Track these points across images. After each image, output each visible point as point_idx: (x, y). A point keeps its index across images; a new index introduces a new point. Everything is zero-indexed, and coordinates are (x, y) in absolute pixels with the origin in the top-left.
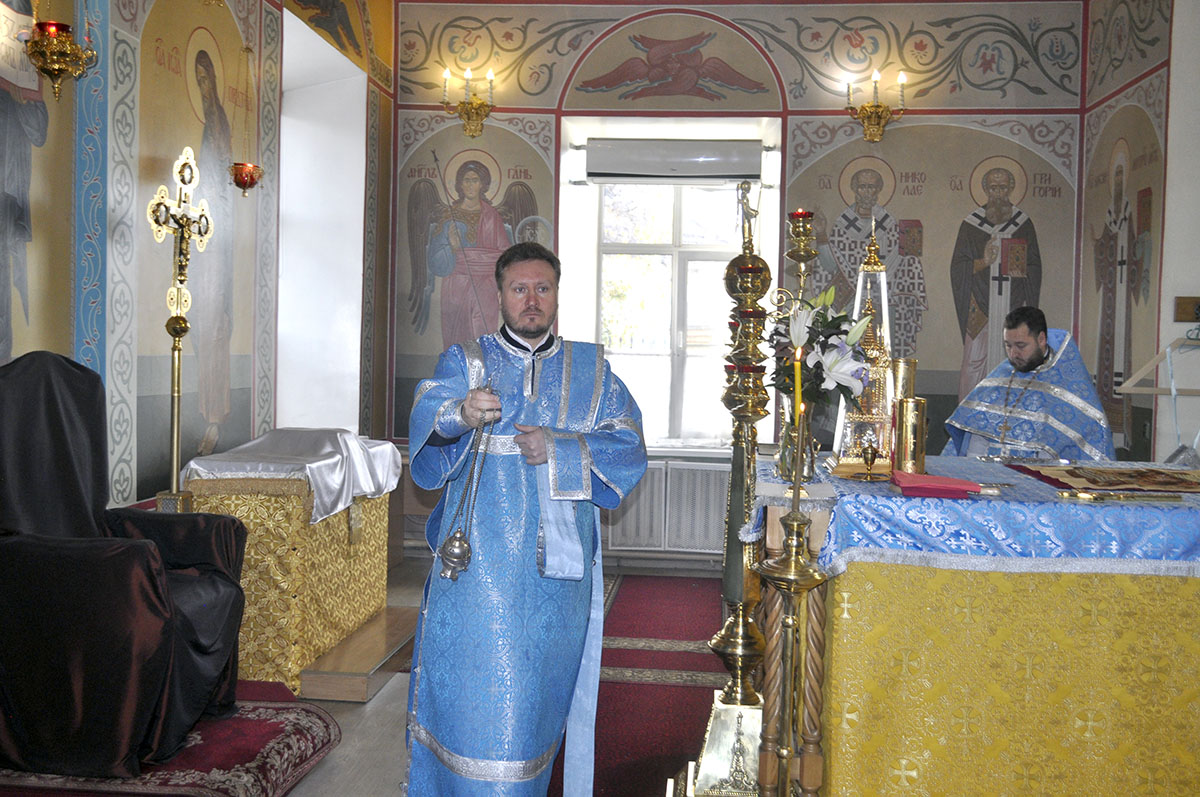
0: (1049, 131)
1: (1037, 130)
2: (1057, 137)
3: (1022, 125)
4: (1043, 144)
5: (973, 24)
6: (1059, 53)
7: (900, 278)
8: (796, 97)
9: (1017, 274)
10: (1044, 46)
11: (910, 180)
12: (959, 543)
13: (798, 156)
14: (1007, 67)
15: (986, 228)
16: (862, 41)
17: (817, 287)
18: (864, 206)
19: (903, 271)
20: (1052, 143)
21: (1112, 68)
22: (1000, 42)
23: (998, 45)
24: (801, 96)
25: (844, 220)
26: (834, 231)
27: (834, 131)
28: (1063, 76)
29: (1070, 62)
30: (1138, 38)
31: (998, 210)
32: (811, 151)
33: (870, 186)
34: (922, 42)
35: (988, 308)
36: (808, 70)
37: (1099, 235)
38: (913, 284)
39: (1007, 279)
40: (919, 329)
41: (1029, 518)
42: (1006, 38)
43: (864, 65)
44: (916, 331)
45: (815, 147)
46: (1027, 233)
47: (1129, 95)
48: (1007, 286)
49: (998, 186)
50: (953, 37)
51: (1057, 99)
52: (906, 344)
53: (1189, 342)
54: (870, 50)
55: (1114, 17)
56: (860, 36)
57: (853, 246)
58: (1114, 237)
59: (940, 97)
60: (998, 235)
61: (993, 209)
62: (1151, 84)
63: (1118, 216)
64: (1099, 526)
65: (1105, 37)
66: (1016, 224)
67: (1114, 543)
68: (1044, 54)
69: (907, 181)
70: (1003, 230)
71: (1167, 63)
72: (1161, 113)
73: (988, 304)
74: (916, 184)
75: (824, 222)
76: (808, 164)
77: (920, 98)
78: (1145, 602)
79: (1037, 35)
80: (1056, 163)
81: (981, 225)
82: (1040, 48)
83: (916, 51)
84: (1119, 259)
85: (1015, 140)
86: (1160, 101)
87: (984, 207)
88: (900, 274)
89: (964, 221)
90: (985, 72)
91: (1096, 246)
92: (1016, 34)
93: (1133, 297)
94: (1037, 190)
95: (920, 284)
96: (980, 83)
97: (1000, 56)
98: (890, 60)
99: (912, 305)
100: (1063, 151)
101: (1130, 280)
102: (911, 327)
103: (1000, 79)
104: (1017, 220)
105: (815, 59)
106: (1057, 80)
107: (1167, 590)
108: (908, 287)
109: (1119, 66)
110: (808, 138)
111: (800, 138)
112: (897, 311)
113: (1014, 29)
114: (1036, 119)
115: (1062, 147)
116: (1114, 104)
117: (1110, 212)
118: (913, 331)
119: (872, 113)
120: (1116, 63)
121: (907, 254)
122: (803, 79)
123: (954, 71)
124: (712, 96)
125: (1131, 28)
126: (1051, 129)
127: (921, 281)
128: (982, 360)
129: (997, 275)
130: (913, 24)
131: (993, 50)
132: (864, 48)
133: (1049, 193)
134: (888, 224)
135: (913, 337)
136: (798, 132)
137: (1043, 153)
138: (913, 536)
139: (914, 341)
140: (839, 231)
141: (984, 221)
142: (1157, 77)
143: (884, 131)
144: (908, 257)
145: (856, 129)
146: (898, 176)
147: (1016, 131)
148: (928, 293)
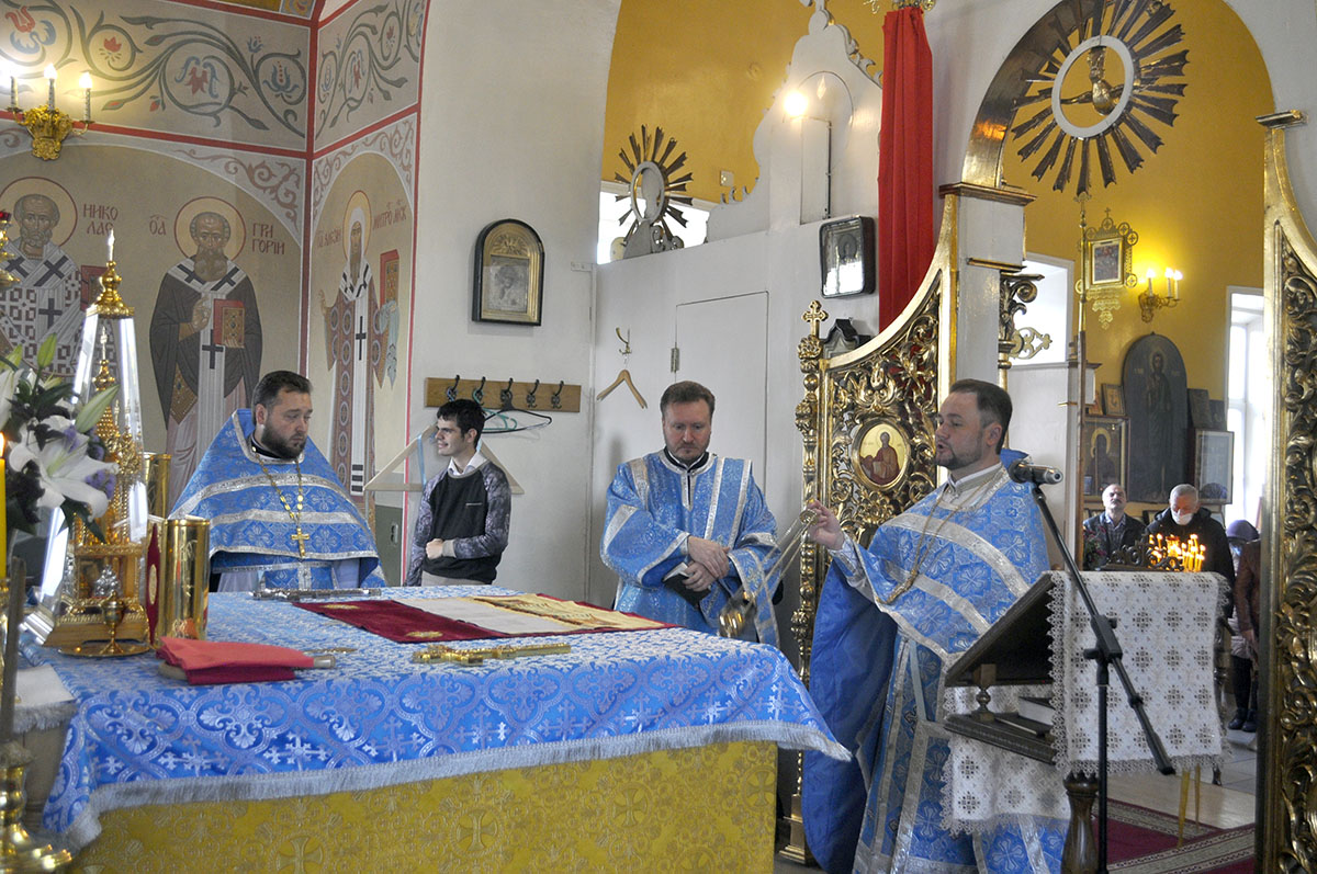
0: (271, 175)
1: (257, 172)
2: (281, 183)
3: (242, 164)
4: (265, 189)
5: (179, 31)
6: (283, 84)
9: (232, 344)
10: (265, 72)
12: (283, 754)
14: (222, 91)
15: (195, 285)
16: (32, 24)
20: (274, 189)
22: (213, 57)
28: (287, 112)
29: (296, 95)
30: (381, 77)
31: (209, 262)
33: (42, 218)
34: (114, 39)
35: (197, 383)
37: (331, 302)
39: (221, 350)
41: (387, 702)
42: (223, 56)
43: (35, 57)
46: (244, 295)
47: (368, 143)
48: (220, 357)
50: (155, 41)
51: (280, 137)
54: (43, 39)
56: (29, 17)
58: (351, 306)
60: (210, 295)
62: (397, 131)
63: (355, 282)
64: (482, 702)
66: (232, 283)
67: (502, 725)
68: (265, 81)
69: (92, 215)
70: (216, 288)
71: (417, 109)
72: (410, 166)
73: (197, 378)
74: (105, 221)
77: (108, 111)
78: (541, 803)
79: (257, 57)
80: (279, 213)
81: (188, 280)
82: (261, 74)
83: (106, 51)
84: (357, 331)
85: (232, 180)
86: (409, 151)
89: (167, 274)
90: (194, 91)
92: (232, 52)
94: (257, 243)
96: (191, 104)
97: (214, 76)
100: (288, 200)
103: (211, 104)
106: (282, 116)
107: (566, 783)
109: (357, 107)
113: (229, 44)
114: (255, 158)
115: (286, 195)
116: (350, 151)
117: (345, 277)
119: (44, 121)
123: (156, 84)
128: (190, 449)
129: (209, 344)
130: (102, 15)
131: (205, 66)
132: (37, 35)
133: (271, 249)
137: (264, 200)
138: (211, 753)
141: (192, 276)
142: (405, 123)
143: (61, 147)
145: (21, 139)
147: (232, 169)
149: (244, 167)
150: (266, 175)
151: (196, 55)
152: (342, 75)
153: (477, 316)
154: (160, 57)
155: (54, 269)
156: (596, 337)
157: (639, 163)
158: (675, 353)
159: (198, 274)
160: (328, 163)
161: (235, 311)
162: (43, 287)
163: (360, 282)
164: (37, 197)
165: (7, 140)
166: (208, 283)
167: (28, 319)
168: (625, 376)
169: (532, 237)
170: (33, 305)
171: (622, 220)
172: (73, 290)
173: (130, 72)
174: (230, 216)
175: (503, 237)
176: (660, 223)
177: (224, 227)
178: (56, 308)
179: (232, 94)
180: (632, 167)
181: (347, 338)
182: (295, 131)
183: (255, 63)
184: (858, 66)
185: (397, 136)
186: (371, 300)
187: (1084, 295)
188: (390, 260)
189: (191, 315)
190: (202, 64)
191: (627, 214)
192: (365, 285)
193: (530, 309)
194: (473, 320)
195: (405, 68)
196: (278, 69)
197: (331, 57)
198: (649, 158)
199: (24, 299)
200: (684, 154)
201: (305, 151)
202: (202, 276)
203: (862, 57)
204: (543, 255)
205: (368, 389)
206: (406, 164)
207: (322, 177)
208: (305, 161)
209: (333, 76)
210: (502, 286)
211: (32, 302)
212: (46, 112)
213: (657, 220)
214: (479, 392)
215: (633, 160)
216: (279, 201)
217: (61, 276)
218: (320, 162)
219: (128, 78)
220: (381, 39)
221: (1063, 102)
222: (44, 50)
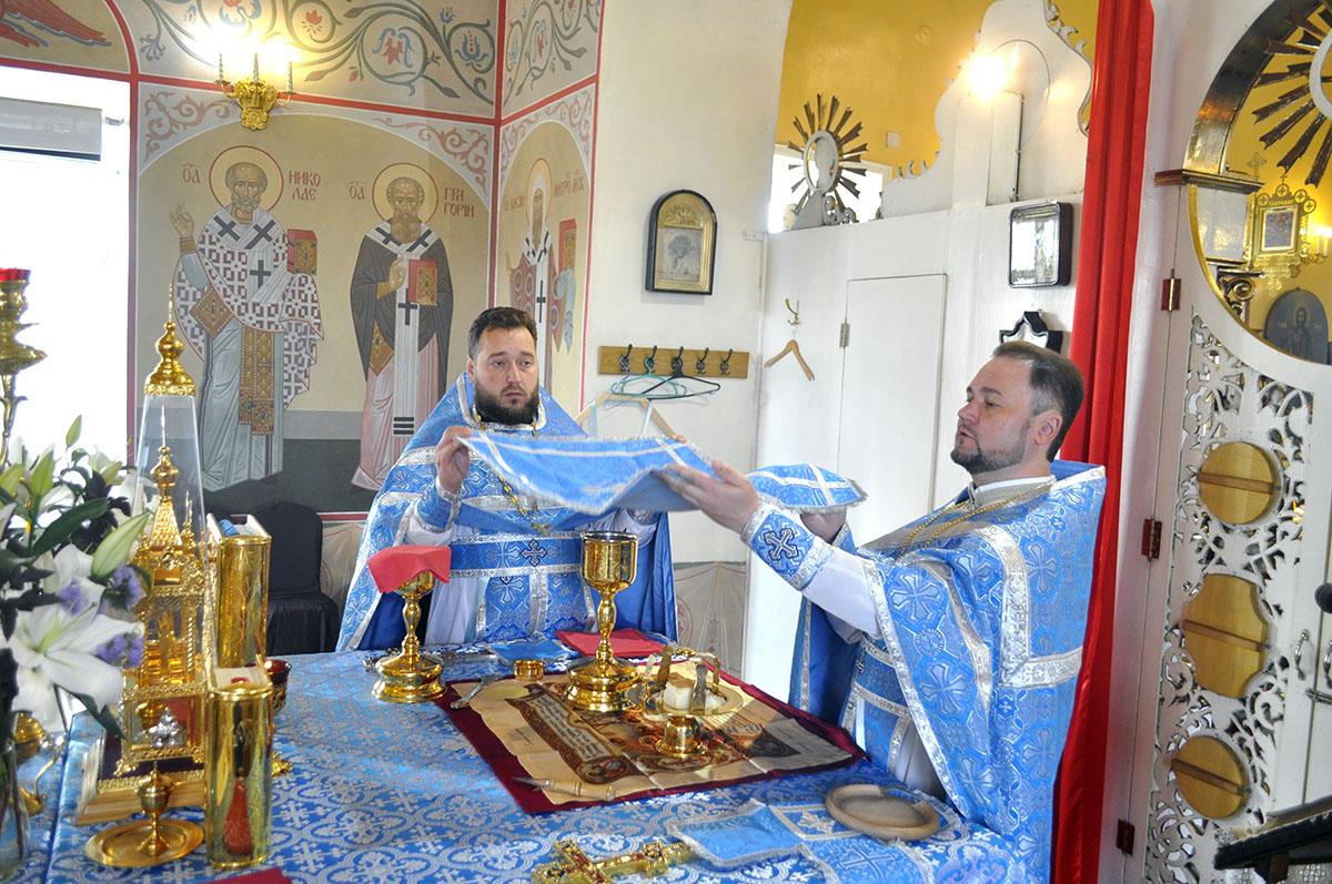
0: (462, 141)
1: (449, 138)
2: (471, 148)
3: (434, 130)
4: (456, 155)
6: (475, 51)
7: (290, 300)
8: (149, 59)
9: (425, 301)
10: (456, 42)
11: (301, 180)
13: (153, 136)
15: (391, 246)
17: (182, 306)
18: (244, 208)
19: (293, 291)
20: (465, 155)
21: (530, 76)
23: (402, 31)
24: (158, 58)
25: (217, 225)
26: (204, 236)
27: (202, 110)
28: (478, 80)
29: (485, 64)
30: (561, 45)
31: (405, 226)
32: (171, 132)
33: (251, 184)
34: (315, 12)
35: (394, 339)
36: (165, 23)
37: (515, 265)
38: (306, 308)
39: (415, 307)
40: (313, 362)
44: (309, 365)
45: (178, 128)
46: (436, 256)
48: (415, 314)
49: (405, 198)
52: (297, 380)
53: (614, 397)
54: (250, 13)
55: (533, 22)
57: (229, 258)
58: (533, 270)
59: (336, 84)
60: (406, 256)
61: (399, 225)
63: (536, 249)
65: (523, 44)
66: (426, 245)
68: (457, 51)
69: (297, 181)
70: (410, 250)
71: (595, 79)
72: (588, 137)
74: (309, 187)
75: (190, 224)
76: (167, 147)
79: (449, 27)
80: (469, 178)
81: (386, 242)
83: (308, 24)
84: (538, 295)
85: (425, 147)
86: (587, 122)
87: (390, 221)
88: (290, 295)
89: (366, 237)
90: (390, 62)
91: (511, 276)
92: (426, 23)
93: (553, 342)
94: (448, 208)
95: (314, 308)
97: (408, 46)
98: (274, 30)
99: (305, 333)
101: (551, 322)
102: (303, 359)
103: (407, 73)
104: (426, 240)
105: (177, 13)
106: (472, 86)
108: (300, 311)
110: (167, 114)
111: (156, 114)
112: (287, 340)
113: (423, 15)
114: (448, 125)
115: (476, 161)
116: (533, 119)
117: (527, 241)
118: (306, 366)
120: (537, 73)
121: (298, 271)
122: (158, 37)
124: (25, 40)
125: (553, 34)
126: (465, 139)
127: (316, 305)
133: (462, 212)
134: (273, 232)
135: (306, 371)
136: (152, 105)
137: (456, 165)
139: (306, 376)
140: (210, 236)
141: (388, 238)
142: (584, 93)
144: (299, 275)
146: (286, 176)
147: (425, 134)
148: (324, 321)
149: (437, 134)
150: (457, 142)
151: (391, 26)
152: (527, 43)
153: (650, 285)
154: (359, 28)
155: (263, 233)
156: (766, 306)
157: (813, 132)
158: (845, 328)
159: (394, 236)
160: (513, 131)
161: (427, 271)
162: (253, 249)
163: (541, 248)
164: (247, 164)
165: (218, 112)
166: (403, 245)
167: (240, 280)
168: (793, 346)
169: (705, 205)
170: (245, 267)
171: (794, 188)
172: (280, 252)
173: (330, 44)
174: (424, 180)
175: (676, 208)
176: (833, 194)
177: (418, 192)
178: (265, 269)
179: (425, 64)
180: (805, 135)
181: (529, 300)
182: (485, 99)
183: (447, 34)
184: (1058, 34)
185: (576, 106)
186: (551, 265)
187: (1252, 262)
188: (568, 227)
189: (388, 273)
190: (397, 34)
191: (799, 183)
192: (545, 250)
193: (702, 279)
194: (647, 289)
195: (584, 38)
196: (469, 39)
197: (517, 26)
198: (824, 128)
199: (236, 261)
200: (860, 124)
201: (493, 117)
202: (398, 238)
203: (1062, 24)
204: (715, 225)
205: (546, 351)
206: (584, 134)
207: (509, 144)
208: (493, 127)
209: (520, 45)
210: (675, 256)
211: (243, 263)
212: (252, 84)
213: (830, 191)
214: (651, 360)
215: (807, 128)
216: (469, 167)
217: (269, 239)
218: (507, 128)
219: (328, 50)
220: (563, 8)
221: (1324, 79)
222: (250, 23)
